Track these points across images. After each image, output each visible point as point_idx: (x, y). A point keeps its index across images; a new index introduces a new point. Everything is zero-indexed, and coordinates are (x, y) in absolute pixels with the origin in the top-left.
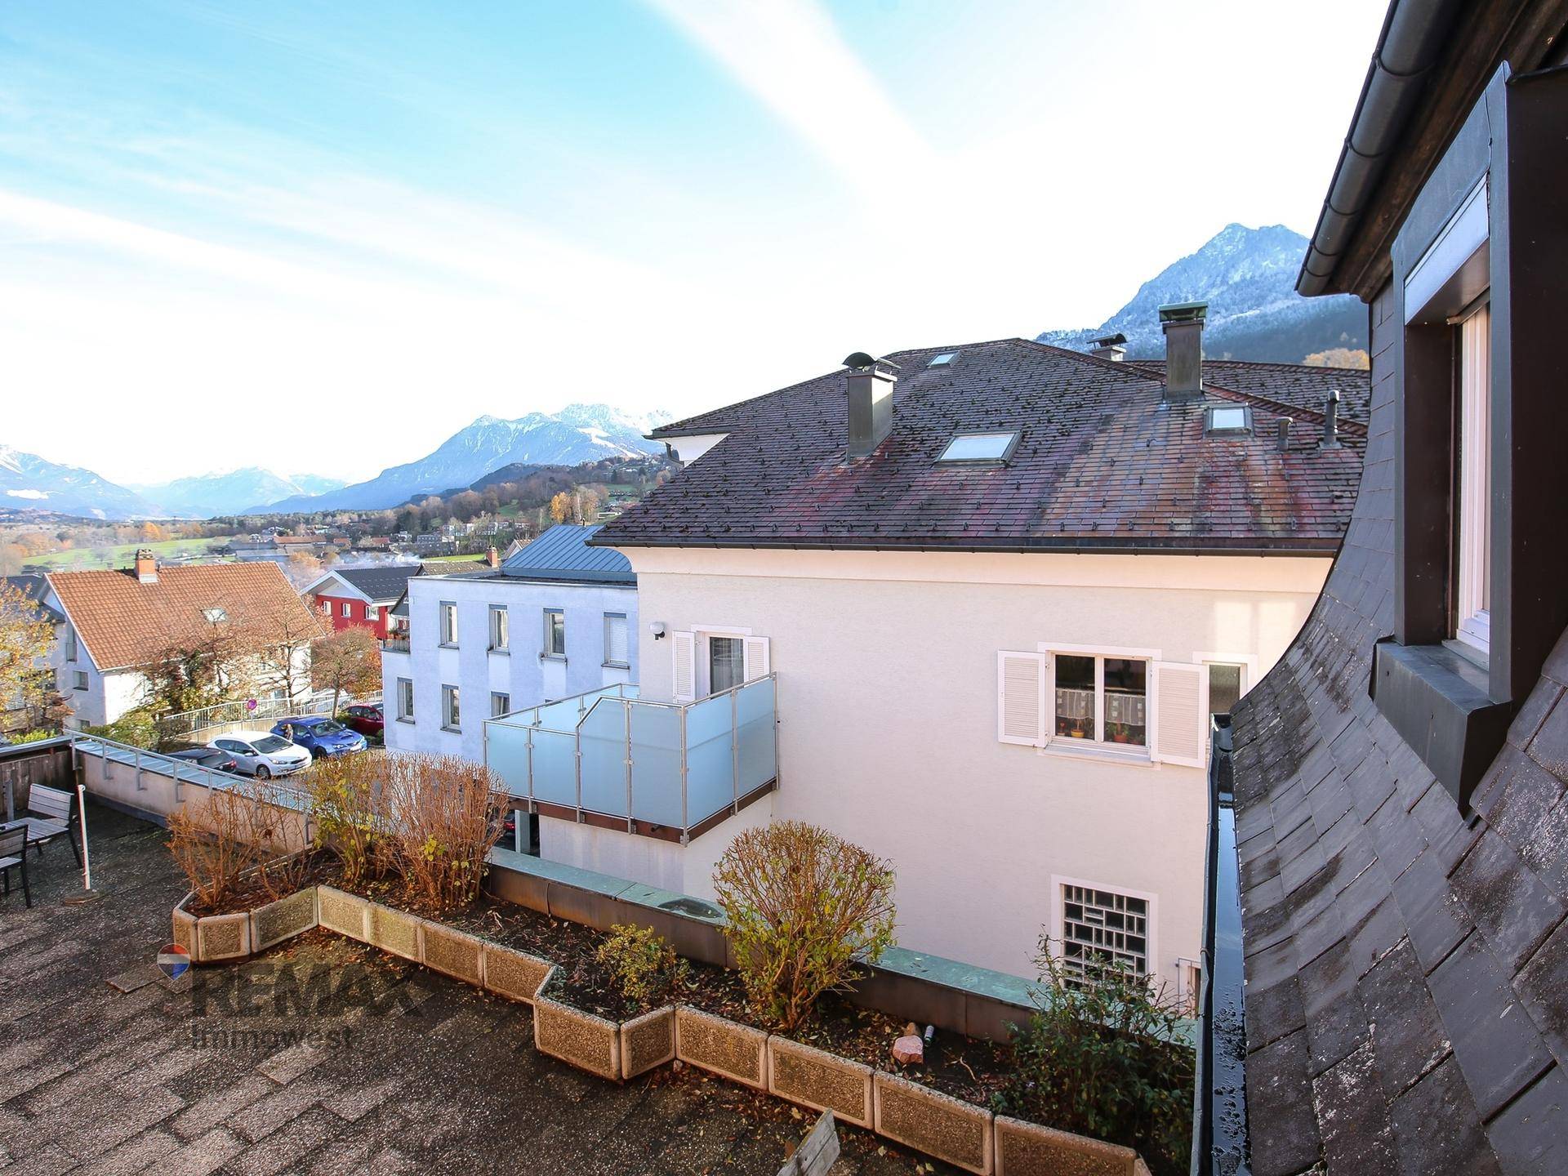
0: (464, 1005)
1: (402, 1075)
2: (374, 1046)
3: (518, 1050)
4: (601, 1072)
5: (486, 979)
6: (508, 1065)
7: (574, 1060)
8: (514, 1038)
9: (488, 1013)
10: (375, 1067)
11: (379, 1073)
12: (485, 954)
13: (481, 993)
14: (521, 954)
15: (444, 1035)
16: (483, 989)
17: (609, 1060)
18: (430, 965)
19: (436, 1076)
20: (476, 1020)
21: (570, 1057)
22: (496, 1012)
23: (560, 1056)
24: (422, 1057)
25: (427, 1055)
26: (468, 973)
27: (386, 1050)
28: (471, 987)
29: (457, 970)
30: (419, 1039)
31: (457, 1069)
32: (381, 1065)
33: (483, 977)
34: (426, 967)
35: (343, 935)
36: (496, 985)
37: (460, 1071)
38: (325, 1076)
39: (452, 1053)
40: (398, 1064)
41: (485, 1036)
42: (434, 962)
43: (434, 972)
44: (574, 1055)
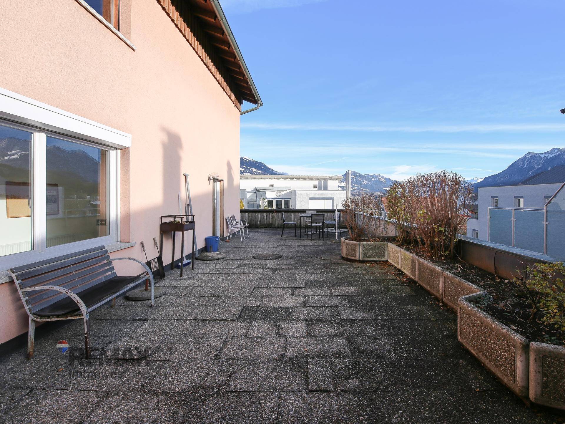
0: (429, 305)
1: (377, 315)
2: (375, 300)
3: (447, 337)
4: (506, 380)
5: (443, 295)
6: (436, 340)
7: (483, 359)
8: (448, 330)
9: (439, 313)
10: (369, 306)
11: (369, 309)
12: (443, 278)
13: (441, 304)
14: (463, 281)
15: (409, 310)
16: (443, 302)
17: (514, 371)
18: (420, 283)
19: (392, 323)
20: (431, 313)
21: (480, 355)
22: (445, 315)
23: (473, 351)
24: (392, 313)
25: (394, 314)
26: (435, 289)
27: (378, 303)
28: (437, 299)
29: (430, 287)
30: (396, 307)
31: (404, 326)
32: (372, 307)
33: (442, 293)
34: (419, 285)
35: (394, 266)
36: (448, 300)
37: (406, 328)
38: (349, 300)
39: (407, 319)
40: (379, 310)
41: (431, 321)
42: (422, 281)
43: (422, 288)
44: (483, 354)
